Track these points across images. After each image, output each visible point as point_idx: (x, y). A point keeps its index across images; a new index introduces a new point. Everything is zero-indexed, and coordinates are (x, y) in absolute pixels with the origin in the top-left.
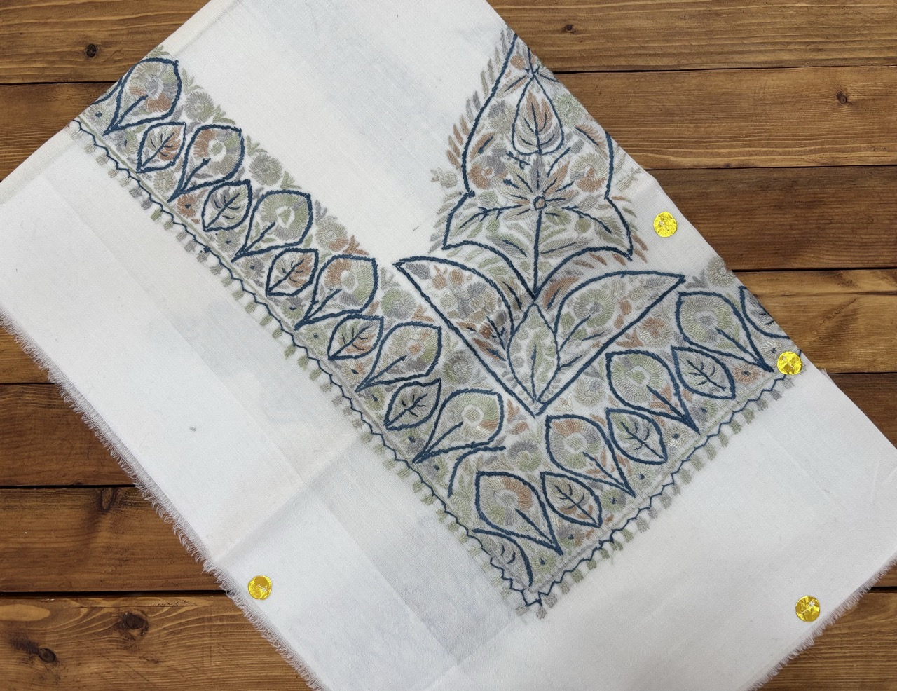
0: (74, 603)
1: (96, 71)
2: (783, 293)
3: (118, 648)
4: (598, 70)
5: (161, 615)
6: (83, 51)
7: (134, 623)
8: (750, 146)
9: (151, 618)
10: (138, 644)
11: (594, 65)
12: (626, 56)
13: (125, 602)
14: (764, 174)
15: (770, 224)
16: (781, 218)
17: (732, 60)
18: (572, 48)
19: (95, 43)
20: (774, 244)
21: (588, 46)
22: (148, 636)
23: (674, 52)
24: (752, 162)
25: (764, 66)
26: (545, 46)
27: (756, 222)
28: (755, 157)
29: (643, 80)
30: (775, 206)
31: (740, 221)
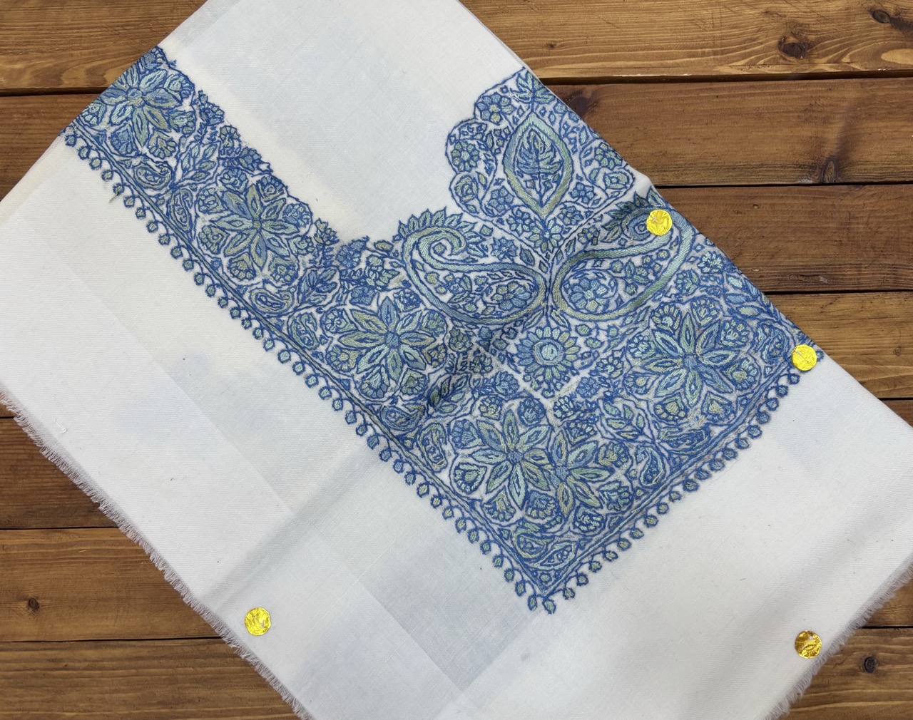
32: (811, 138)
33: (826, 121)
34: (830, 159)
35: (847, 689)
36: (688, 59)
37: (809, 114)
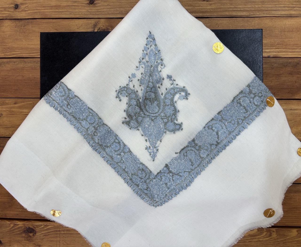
0: (8, 222)
1: (18, 14)
2: (291, 109)
3: (25, 240)
4: (217, 17)
5: (41, 229)
6: (13, 6)
7: (31, 231)
8: (278, 49)
9: (37, 229)
10: (32, 239)
11: (216, 14)
12: (228, 11)
13: (27, 223)
14: (285, 60)
15: (287, 81)
16: (292, 78)
17: (272, 13)
18: (207, 8)
19: (18, 4)
20: (288, 89)
21: (213, 7)
22: (36, 236)
23: (248, 10)
24: (279, 55)
25: (284, 16)
26: (196, 6)
27: (281, 80)
28: (280, 53)
29: (236, 21)
30: (289, 73)
31: (275, 79)
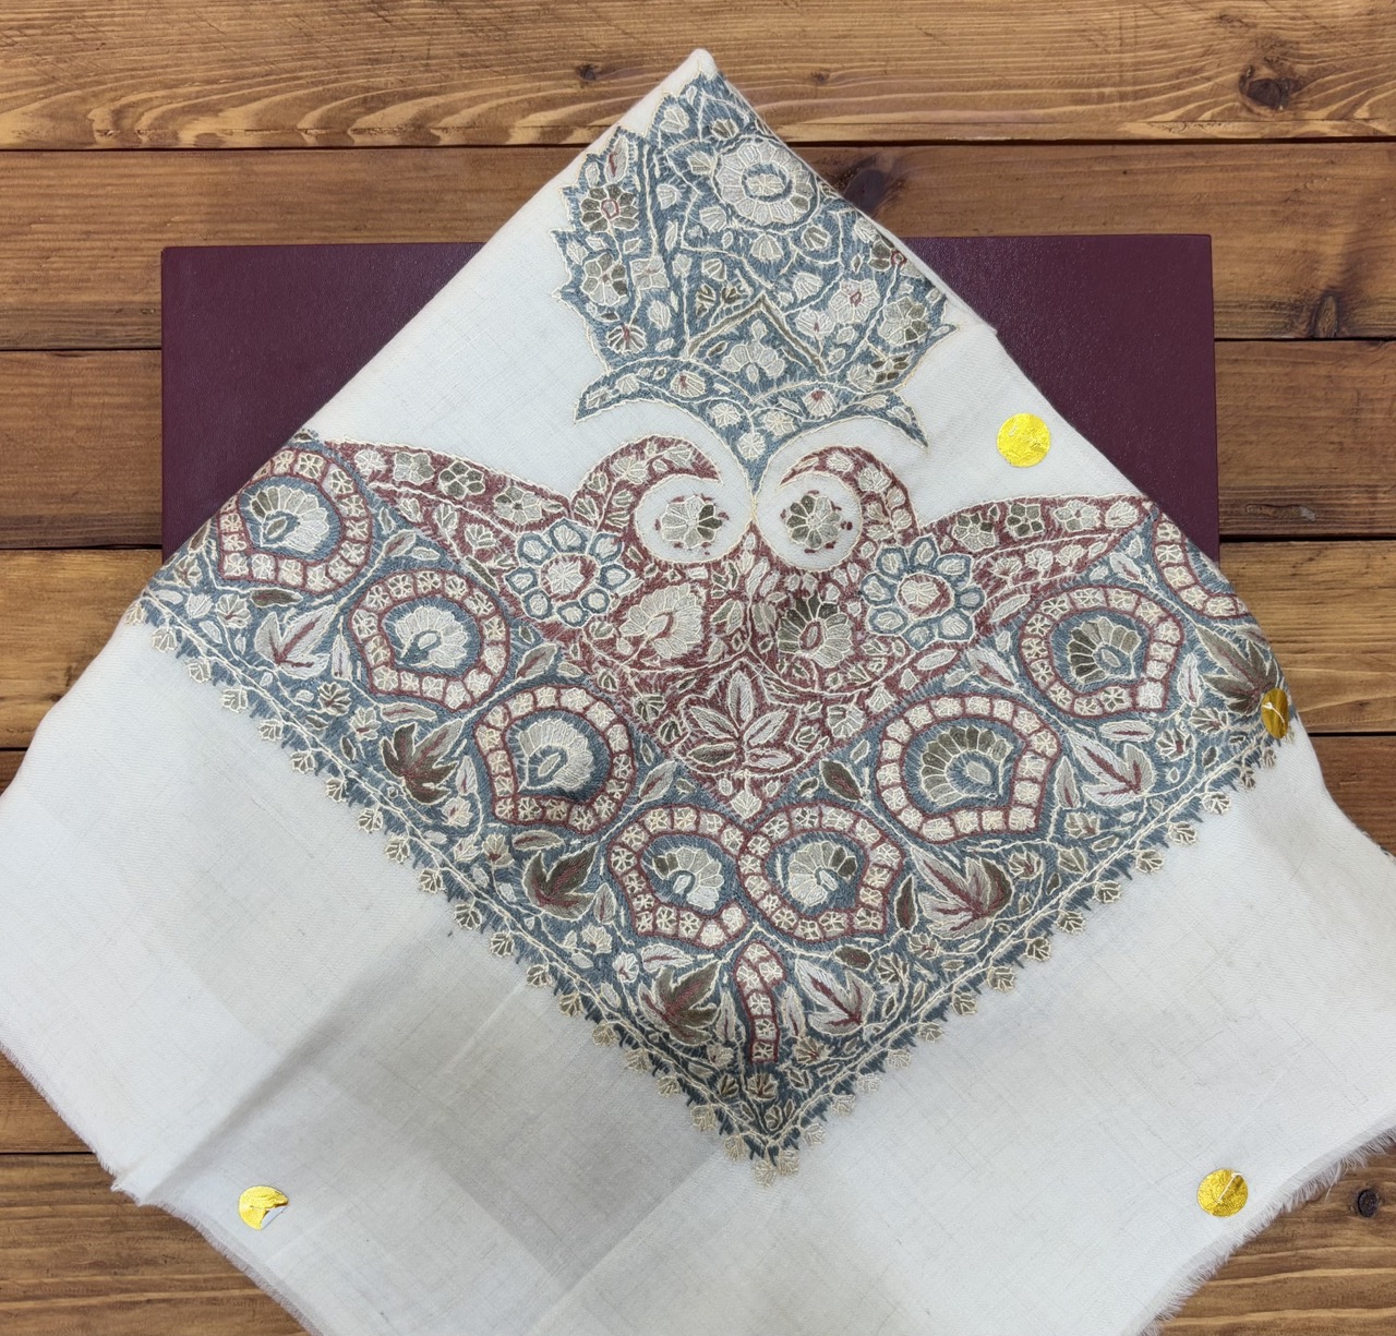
32: (1294, 252)
33: (1323, 222)
34: (1326, 294)
35: (1326, 1246)
36: (1072, 108)
37: (1290, 207)
